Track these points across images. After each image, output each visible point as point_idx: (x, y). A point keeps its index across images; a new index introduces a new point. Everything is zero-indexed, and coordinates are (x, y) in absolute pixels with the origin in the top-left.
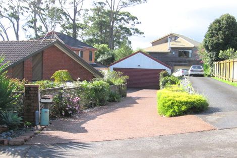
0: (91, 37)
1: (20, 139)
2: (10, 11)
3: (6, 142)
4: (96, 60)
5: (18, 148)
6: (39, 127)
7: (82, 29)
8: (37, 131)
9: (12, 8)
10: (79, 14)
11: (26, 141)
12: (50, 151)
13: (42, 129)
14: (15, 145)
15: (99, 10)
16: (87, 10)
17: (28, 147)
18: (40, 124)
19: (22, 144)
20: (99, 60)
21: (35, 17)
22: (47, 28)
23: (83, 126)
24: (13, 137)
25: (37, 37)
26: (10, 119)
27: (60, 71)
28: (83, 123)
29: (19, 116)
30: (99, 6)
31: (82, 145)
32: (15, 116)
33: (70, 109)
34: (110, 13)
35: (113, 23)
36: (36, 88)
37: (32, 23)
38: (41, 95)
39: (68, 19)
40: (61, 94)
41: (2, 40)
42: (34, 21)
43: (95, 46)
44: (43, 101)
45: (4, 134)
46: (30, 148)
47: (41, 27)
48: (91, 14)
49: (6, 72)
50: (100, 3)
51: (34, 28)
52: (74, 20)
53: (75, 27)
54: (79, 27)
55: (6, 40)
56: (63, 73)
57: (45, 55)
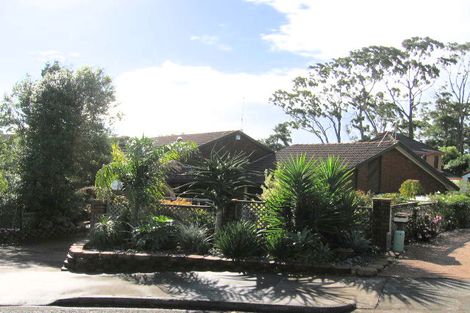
0: (431, 138)
1: (372, 268)
2: (331, 108)
3: (353, 272)
4: (442, 167)
5: (371, 281)
6: (392, 254)
7: (420, 127)
8: (390, 259)
9: (334, 105)
10: (416, 109)
11: (379, 271)
12: (414, 288)
13: (397, 257)
14: (365, 276)
15: (443, 102)
16: (426, 104)
17: (384, 279)
18: (392, 249)
19: (374, 276)
20: (447, 167)
21: (360, 115)
22: (375, 127)
23: (451, 255)
24: (361, 265)
25: (365, 139)
26: (356, 241)
27: (408, 181)
28: (450, 251)
29: (367, 238)
30: (442, 97)
31: (460, 283)
32: (362, 238)
33: (429, 232)
34: (458, 107)
35: (462, 119)
36: (388, 203)
37: (357, 121)
38: (394, 212)
39: (402, 116)
40: (415, 211)
41: (320, 142)
42: (360, 119)
43: (442, 149)
44: (396, 219)
45: (349, 260)
46: (387, 282)
47: (368, 127)
48: (433, 108)
49: (350, 181)
50: (444, 94)
51: (360, 128)
52: (410, 117)
53: (412, 125)
54: (415, 126)
55: (325, 142)
56: (412, 183)
57: (383, 161)
